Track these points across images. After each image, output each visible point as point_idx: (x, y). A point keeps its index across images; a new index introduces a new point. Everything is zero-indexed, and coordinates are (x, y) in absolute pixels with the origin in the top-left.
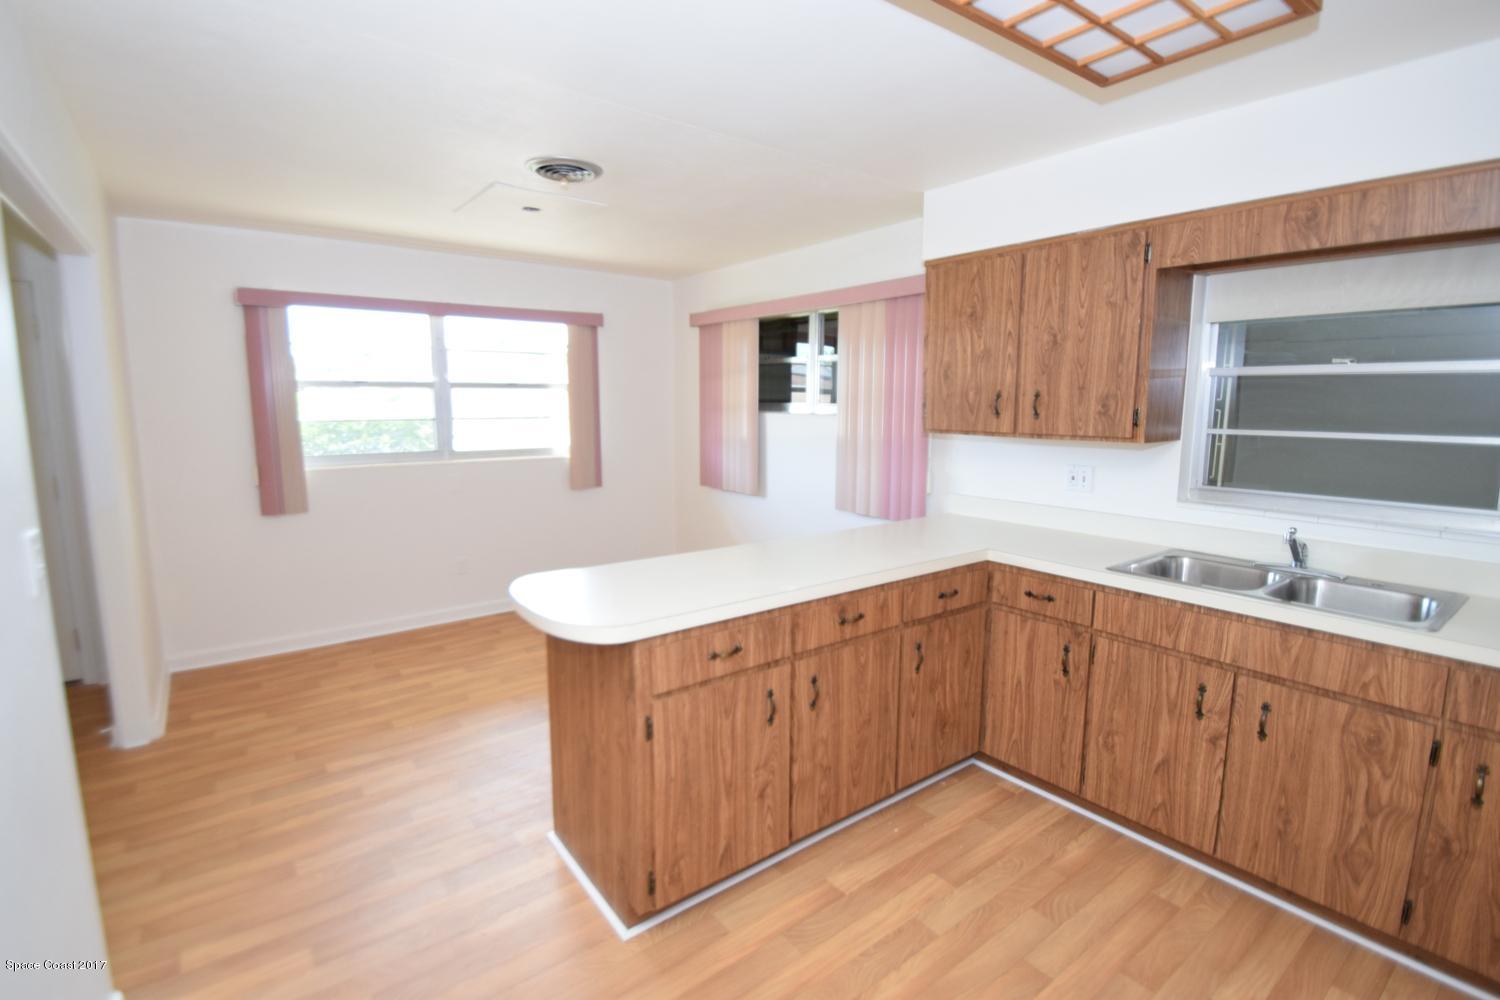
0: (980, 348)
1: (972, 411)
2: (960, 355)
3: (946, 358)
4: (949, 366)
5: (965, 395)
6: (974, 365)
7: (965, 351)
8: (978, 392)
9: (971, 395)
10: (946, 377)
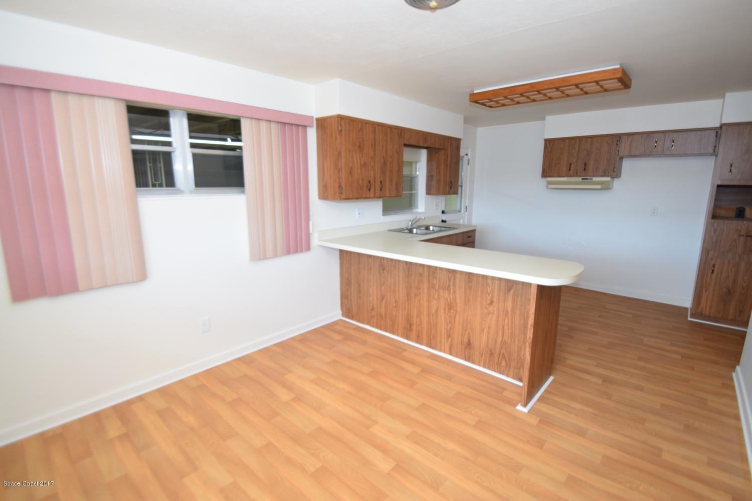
0: (363, 162)
1: (361, 189)
2: (355, 163)
3: (350, 164)
4: (351, 168)
5: (358, 182)
6: (361, 169)
7: (357, 162)
8: (363, 180)
9: (360, 181)
10: (351, 173)
